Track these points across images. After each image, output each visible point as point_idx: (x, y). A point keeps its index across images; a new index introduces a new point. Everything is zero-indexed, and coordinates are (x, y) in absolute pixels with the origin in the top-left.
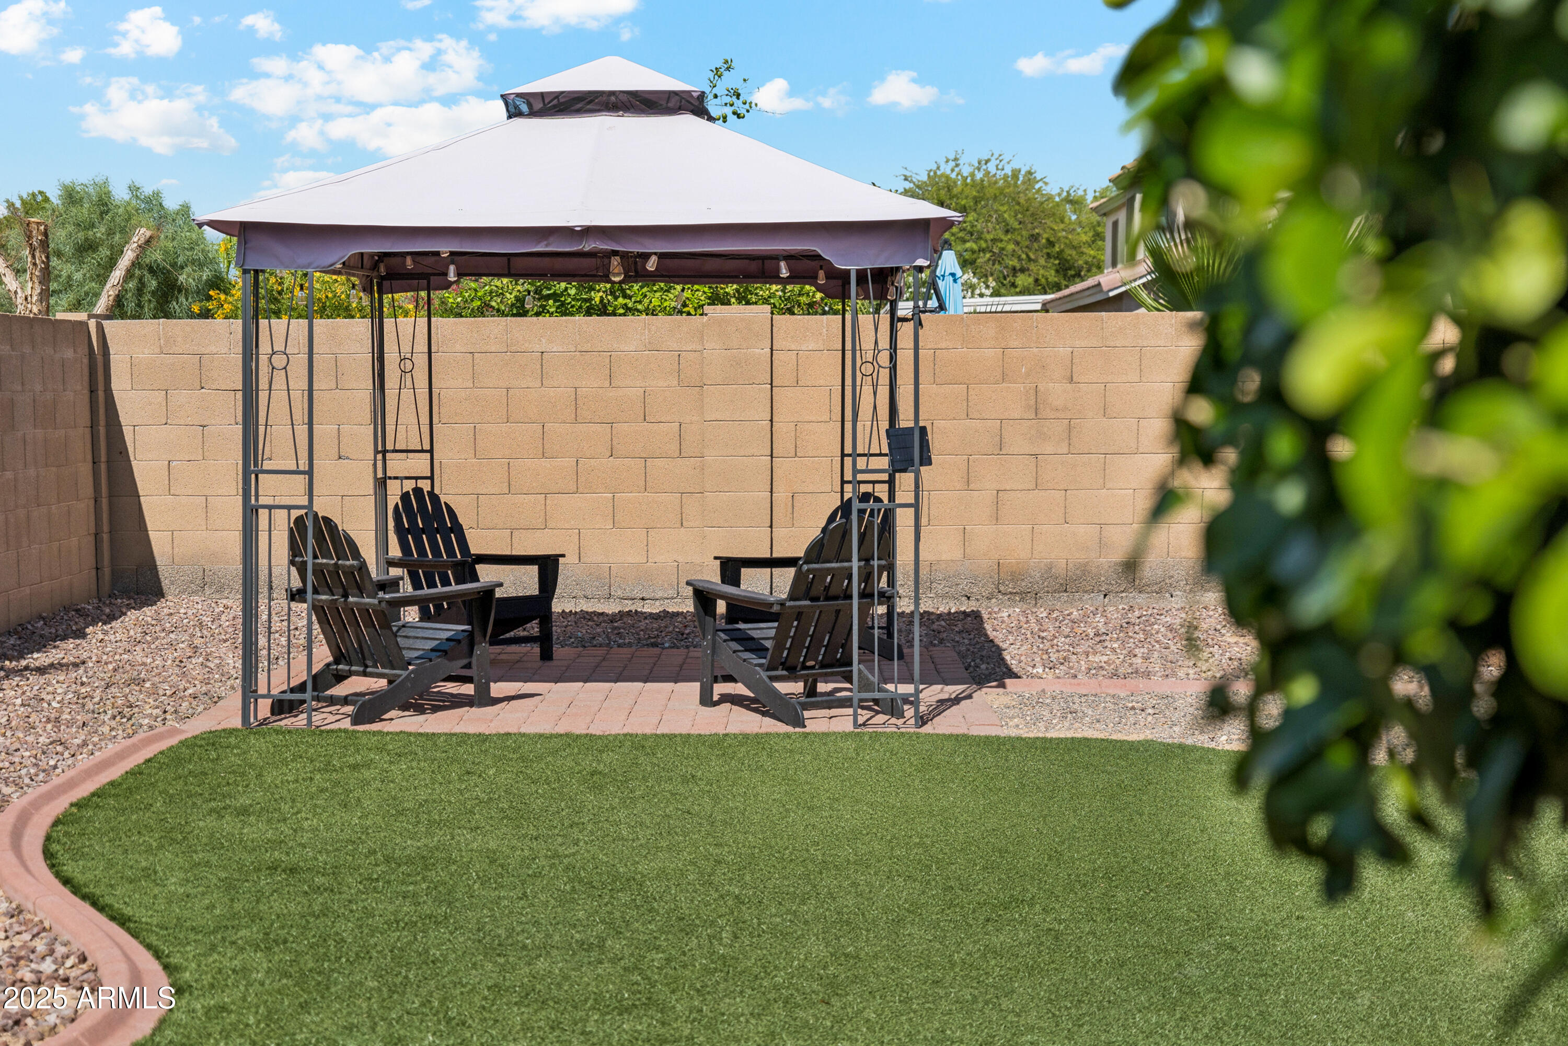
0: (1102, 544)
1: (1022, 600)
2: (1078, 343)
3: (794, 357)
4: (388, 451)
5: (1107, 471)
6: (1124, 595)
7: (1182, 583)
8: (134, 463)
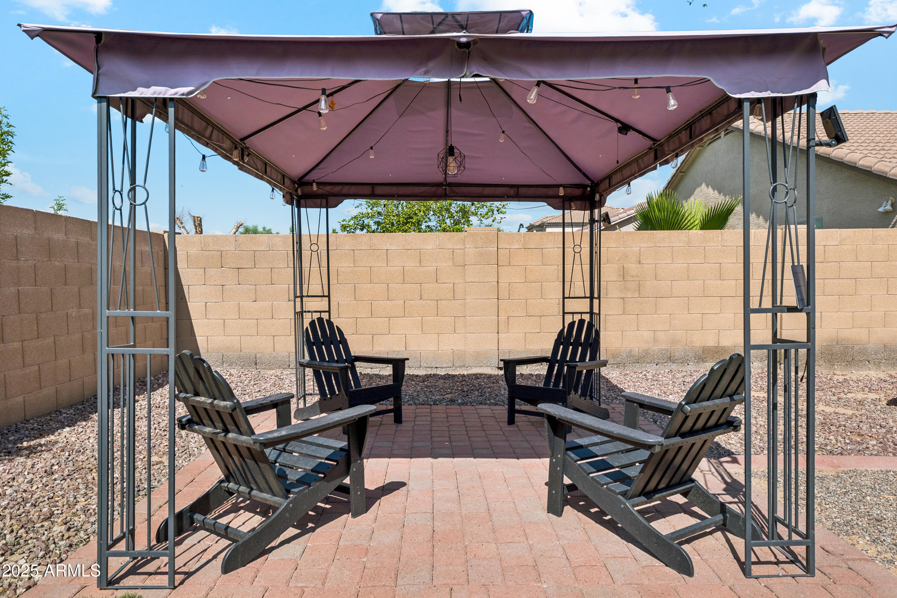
0: (655, 340)
1: (618, 367)
2: (642, 245)
3: (508, 252)
4: (304, 296)
5: (657, 306)
6: (666, 364)
7: (693, 359)
8: (189, 303)
